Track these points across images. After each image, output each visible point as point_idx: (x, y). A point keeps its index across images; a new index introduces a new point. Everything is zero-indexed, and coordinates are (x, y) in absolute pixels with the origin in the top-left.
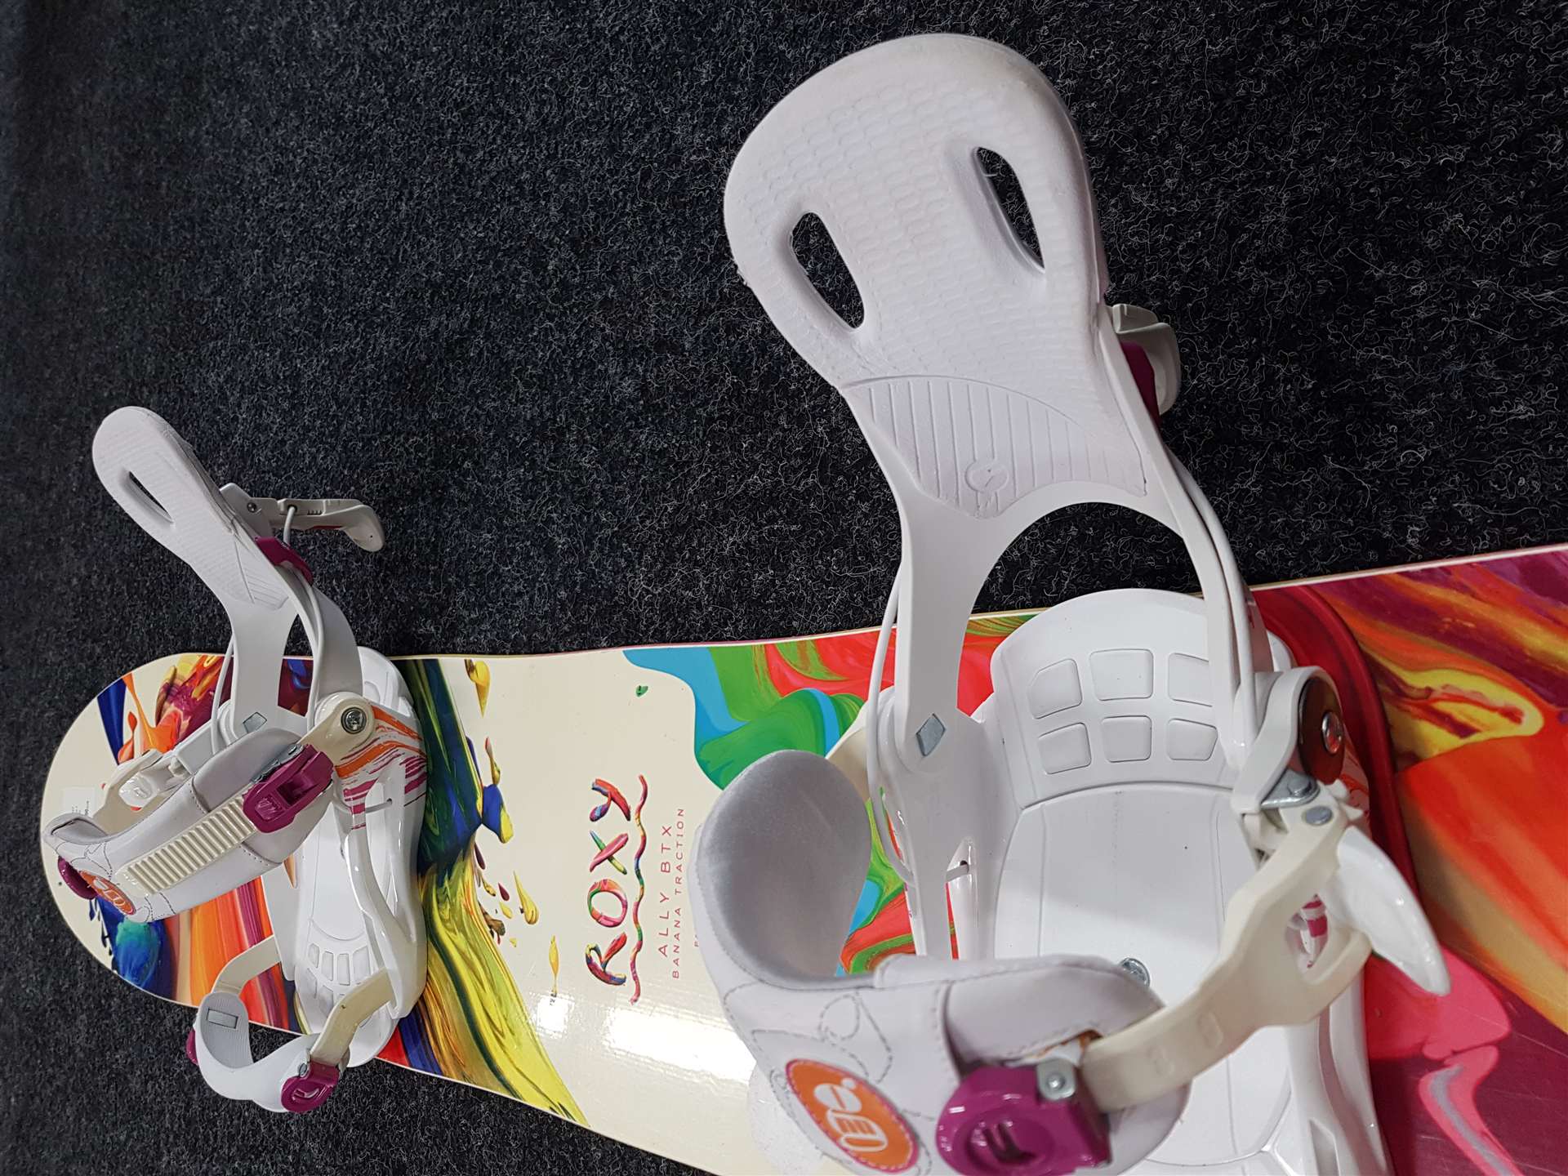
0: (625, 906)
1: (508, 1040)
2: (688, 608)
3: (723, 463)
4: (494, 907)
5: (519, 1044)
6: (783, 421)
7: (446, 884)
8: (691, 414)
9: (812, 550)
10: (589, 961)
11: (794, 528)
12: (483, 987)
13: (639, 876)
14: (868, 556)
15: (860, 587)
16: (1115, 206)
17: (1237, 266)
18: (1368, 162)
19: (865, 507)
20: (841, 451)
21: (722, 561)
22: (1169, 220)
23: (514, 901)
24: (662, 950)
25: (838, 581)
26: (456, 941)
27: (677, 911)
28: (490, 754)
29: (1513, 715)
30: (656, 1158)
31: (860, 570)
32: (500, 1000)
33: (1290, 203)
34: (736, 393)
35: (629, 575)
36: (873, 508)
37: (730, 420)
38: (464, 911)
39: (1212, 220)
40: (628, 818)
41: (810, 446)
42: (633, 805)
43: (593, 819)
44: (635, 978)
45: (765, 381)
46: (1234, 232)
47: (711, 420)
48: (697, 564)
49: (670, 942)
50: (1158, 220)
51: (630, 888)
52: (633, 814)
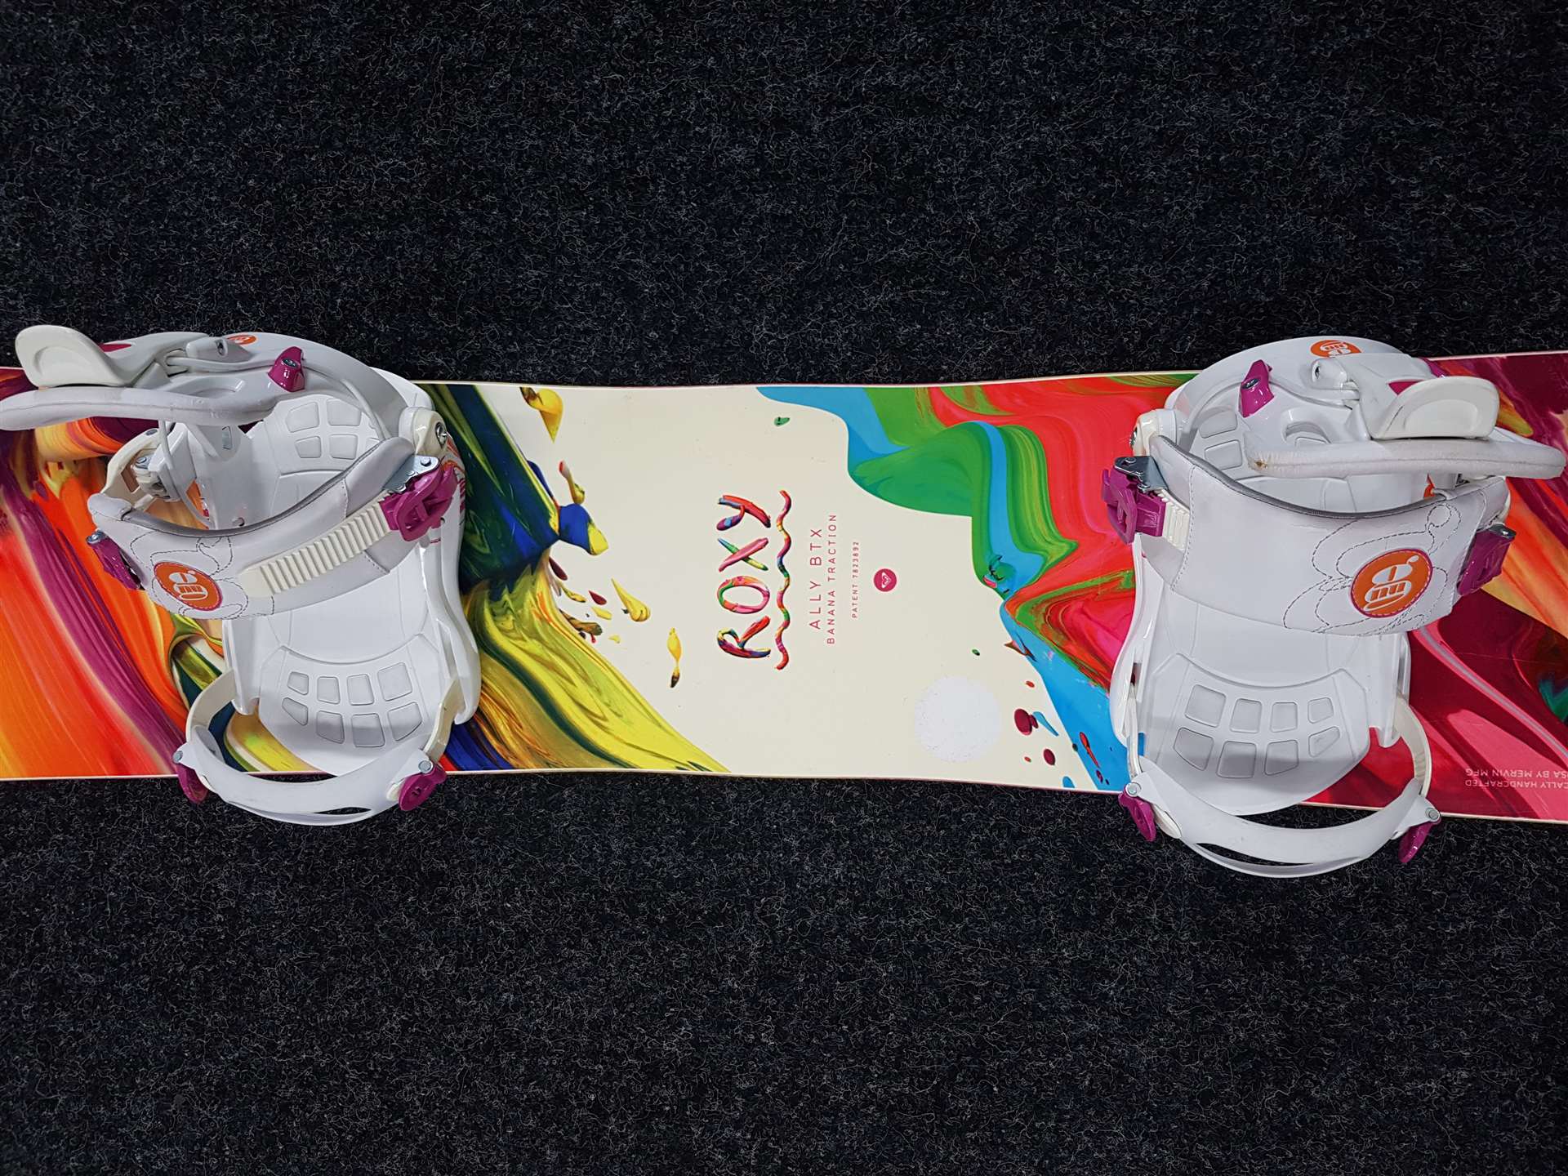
0: (767, 595)
1: (613, 723)
2: (823, 353)
3: (859, 235)
4: (585, 612)
5: (629, 723)
6: (929, 207)
7: (506, 597)
9: (961, 312)
10: (723, 644)
11: (943, 293)
12: (572, 683)
13: (783, 569)
14: (1018, 319)
15: (1010, 342)
16: (1226, 103)
17: (1309, 160)
20: (991, 238)
21: (861, 315)
22: (1265, 121)
23: (614, 604)
25: (988, 336)
26: (526, 648)
27: (832, 594)
28: (567, 476)
31: (1010, 329)
32: (598, 691)
33: (1343, 129)
34: (875, 178)
35: (745, 322)
36: (1023, 284)
37: (869, 199)
38: (536, 620)
39: (1295, 128)
40: (768, 525)
42: (773, 514)
43: (722, 527)
44: (783, 650)
45: (909, 171)
46: (1309, 138)
47: (845, 197)
48: (831, 316)
49: (824, 618)
50: (1258, 120)
51: (773, 581)
52: (773, 522)
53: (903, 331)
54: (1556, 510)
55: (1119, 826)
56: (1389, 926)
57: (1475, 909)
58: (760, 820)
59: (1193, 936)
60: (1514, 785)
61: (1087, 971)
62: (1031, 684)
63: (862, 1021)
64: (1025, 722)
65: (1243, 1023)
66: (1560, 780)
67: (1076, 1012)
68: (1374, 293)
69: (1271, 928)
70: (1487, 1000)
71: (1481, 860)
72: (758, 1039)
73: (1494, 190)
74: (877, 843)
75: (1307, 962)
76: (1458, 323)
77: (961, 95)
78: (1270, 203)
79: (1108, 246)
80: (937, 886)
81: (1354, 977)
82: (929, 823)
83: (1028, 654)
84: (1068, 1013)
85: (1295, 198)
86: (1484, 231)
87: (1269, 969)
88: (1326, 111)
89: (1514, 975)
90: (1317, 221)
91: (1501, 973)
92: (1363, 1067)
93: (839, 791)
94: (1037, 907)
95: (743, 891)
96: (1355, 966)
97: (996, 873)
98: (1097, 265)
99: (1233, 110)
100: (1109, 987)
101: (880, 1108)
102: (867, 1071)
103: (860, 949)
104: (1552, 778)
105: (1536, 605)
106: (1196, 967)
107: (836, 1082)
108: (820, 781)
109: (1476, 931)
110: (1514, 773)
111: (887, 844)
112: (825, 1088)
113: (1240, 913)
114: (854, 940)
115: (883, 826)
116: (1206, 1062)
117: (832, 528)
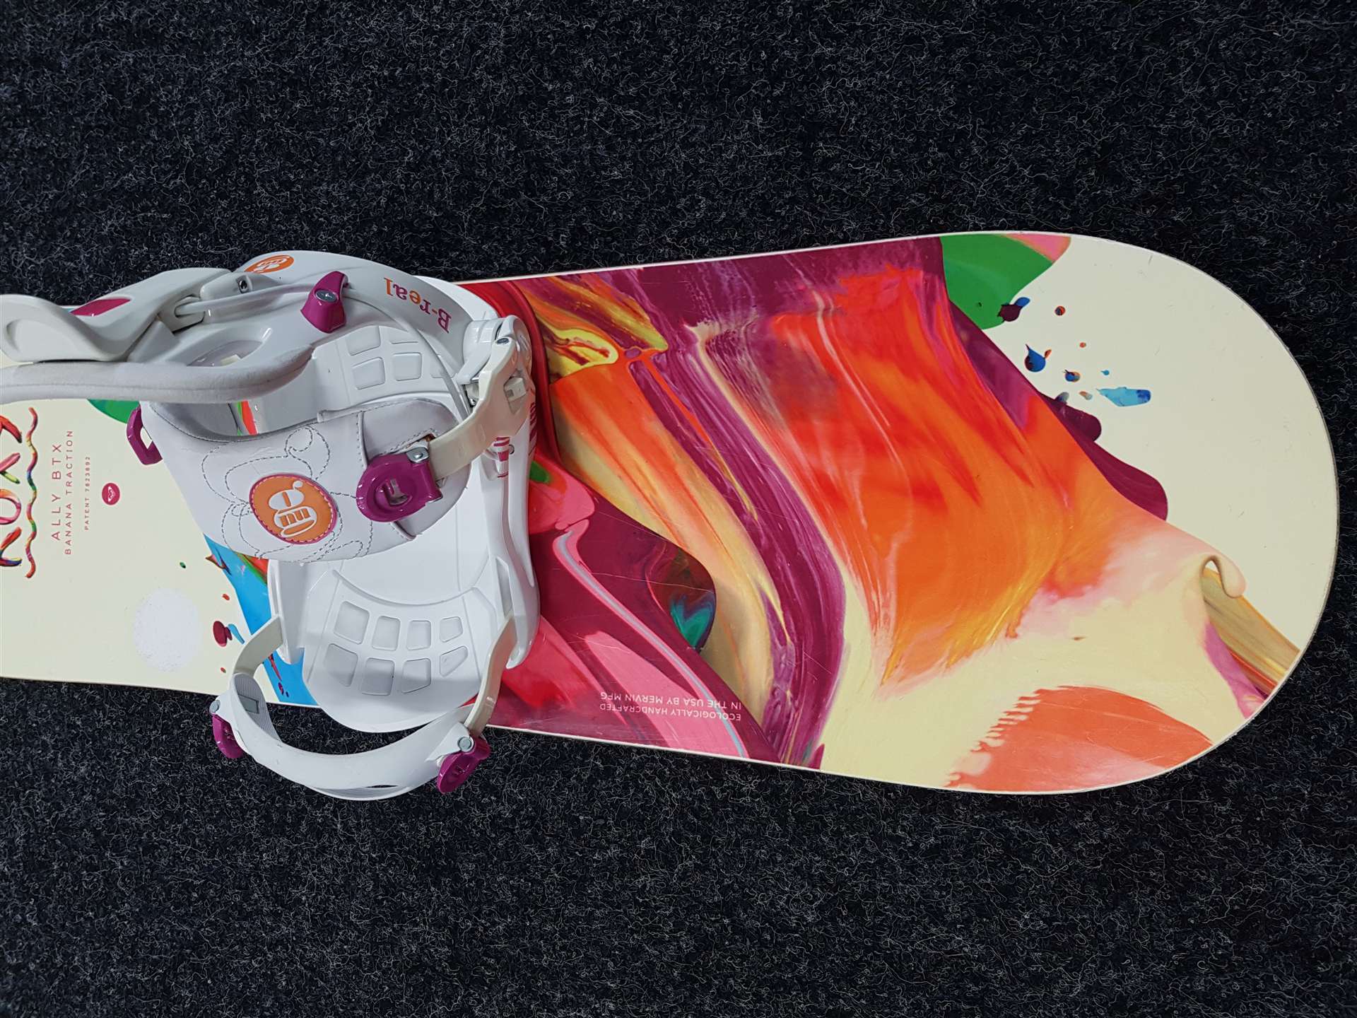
0: (19, 507)
2: (71, 275)
3: (99, 163)
6: (153, 133)
8: (69, 121)
9: (180, 234)
11: (165, 216)
13: (31, 483)
14: (227, 239)
16: (402, 17)
17: (474, 70)
18: (547, 19)
19: (224, 203)
20: (204, 161)
21: (101, 240)
22: (435, 33)
24: (55, 536)
27: (69, 506)
29: (605, 353)
30: (57, 685)
31: (220, 249)
33: (506, 36)
34: (111, 108)
35: (11, 249)
36: (230, 205)
37: (107, 129)
39: (461, 37)
40: (19, 440)
41: (178, 155)
42: (24, 430)
44: (31, 559)
45: (138, 101)
46: (474, 47)
47: (88, 127)
48: (77, 240)
49: (63, 529)
50: (429, 31)
51: (23, 493)
52: (24, 437)
53: (134, 253)
54: (689, 428)
55: (310, 737)
56: (542, 849)
57: (621, 837)
58: (25, 717)
59: (373, 847)
60: (647, 711)
61: (284, 875)
62: (226, 597)
63: (105, 909)
64: (222, 633)
65: (416, 936)
66: (690, 708)
67: (276, 915)
68: (531, 204)
69: (440, 844)
70: (633, 932)
71: (626, 788)
72: (24, 919)
73: (645, 91)
74: (114, 745)
75: (470, 881)
76: (609, 234)
77: (180, 24)
78: (439, 115)
79: (302, 166)
80: (161, 787)
81: (510, 899)
82: (155, 728)
83: (225, 568)
84: (268, 915)
85: (461, 110)
86: (635, 135)
87: (436, 883)
88: (489, 19)
89: (657, 908)
90: (481, 132)
91: (646, 905)
92: (520, 990)
93: (83, 694)
94: (243, 812)
95: (13, 783)
96: (512, 887)
97: (210, 778)
98: (293, 184)
99: (408, 23)
100: (301, 893)
101: (119, 991)
102: (109, 955)
103: (101, 844)
104: (682, 705)
105: (669, 525)
106: (376, 878)
107: (85, 964)
108: (69, 684)
109: (622, 860)
110: (645, 699)
111: (122, 746)
112: (76, 969)
113: (413, 827)
114: (97, 834)
115: (119, 729)
116: (384, 973)
117: (69, 443)
